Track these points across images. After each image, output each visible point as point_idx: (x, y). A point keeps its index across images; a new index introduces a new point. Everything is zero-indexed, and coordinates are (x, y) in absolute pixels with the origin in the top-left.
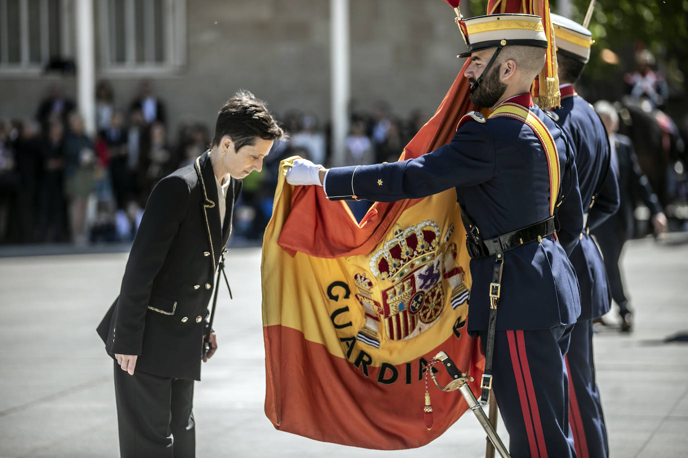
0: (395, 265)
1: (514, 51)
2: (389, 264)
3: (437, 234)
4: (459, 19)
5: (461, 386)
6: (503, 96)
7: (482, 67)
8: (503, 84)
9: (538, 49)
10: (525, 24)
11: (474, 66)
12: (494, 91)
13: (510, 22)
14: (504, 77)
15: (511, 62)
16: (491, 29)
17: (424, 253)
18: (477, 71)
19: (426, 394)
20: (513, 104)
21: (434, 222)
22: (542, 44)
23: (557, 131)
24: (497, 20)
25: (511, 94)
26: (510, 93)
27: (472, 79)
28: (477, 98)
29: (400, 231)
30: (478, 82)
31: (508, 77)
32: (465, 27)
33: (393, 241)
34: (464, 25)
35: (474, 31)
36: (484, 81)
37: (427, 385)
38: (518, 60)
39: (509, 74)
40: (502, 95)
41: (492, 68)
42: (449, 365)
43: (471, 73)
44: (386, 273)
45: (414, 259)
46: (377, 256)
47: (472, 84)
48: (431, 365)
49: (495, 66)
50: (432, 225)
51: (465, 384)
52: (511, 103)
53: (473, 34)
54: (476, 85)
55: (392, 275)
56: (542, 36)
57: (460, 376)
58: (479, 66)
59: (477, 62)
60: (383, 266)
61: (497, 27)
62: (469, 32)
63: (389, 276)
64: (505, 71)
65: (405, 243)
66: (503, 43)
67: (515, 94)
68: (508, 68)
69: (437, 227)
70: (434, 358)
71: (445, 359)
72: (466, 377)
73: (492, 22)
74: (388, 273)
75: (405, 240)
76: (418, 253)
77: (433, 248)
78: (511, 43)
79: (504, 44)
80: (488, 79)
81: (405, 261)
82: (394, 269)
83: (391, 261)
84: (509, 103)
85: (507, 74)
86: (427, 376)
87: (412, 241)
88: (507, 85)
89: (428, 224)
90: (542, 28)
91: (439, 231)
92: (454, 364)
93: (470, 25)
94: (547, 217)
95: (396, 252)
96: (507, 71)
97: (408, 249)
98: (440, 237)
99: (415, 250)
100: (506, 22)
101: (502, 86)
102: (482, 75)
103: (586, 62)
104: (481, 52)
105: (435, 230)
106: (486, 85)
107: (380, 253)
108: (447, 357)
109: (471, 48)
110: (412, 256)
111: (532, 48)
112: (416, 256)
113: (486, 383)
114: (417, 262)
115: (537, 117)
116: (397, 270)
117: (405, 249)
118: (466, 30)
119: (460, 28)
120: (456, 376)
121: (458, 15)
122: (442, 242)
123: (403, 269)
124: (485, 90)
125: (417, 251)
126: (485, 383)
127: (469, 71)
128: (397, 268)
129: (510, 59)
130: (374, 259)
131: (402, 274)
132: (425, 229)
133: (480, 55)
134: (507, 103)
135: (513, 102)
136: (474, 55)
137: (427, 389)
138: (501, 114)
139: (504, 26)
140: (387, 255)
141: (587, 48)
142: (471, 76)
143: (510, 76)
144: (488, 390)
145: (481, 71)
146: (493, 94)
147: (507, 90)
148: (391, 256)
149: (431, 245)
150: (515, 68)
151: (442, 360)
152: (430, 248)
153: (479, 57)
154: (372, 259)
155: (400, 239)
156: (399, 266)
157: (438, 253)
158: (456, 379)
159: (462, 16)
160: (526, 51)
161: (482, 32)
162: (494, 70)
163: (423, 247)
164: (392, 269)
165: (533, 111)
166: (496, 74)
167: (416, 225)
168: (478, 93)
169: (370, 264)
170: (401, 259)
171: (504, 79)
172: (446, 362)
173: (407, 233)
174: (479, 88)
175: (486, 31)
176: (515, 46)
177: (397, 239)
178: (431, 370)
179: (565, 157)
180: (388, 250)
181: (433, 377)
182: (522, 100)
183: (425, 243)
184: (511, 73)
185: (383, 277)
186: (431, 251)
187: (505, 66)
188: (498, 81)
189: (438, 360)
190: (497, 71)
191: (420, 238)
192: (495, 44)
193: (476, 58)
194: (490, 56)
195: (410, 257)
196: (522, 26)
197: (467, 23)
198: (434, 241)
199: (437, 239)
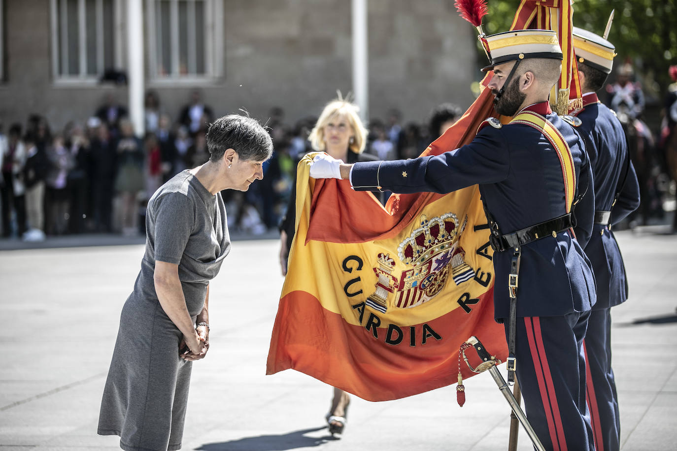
0: (418, 252)
1: (533, 64)
2: (414, 250)
3: (456, 225)
4: (482, 36)
5: (490, 368)
6: (523, 105)
7: (503, 79)
8: (523, 94)
9: (553, 60)
10: (541, 38)
11: (497, 78)
12: (514, 101)
13: (527, 38)
14: (523, 87)
15: (529, 73)
16: (510, 44)
17: (443, 241)
18: (499, 83)
19: (458, 375)
20: (531, 112)
21: (455, 215)
22: (557, 57)
23: (573, 137)
24: (514, 35)
25: (530, 103)
26: (528, 102)
27: (495, 91)
28: (500, 107)
29: (426, 221)
30: (501, 92)
31: (527, 87)
32: (487, 43)
33: (419, 230)
34: (486, 42)
35: (495, 47)
36: (506, 92)
37: (460, 367)
38: (535, 71)
39: (528, 84)
40: (521, 103)
41: (513, 80)
42: (479, 348)
43: (494, 85)
44: (410, 258)
45: (434, 246)
46: (405, 242)
47: (495, 95)
48: (464, 349)
49: (515, 77)
50: (453, 217)
51: (494, 366)
52: (529, 112)
53: (494, 49)
54: (500, 95)
55: (415, 260)
56: (557, 49)
57: (489, 359)
58: (501, 78)
59: (499, 74)
60: (408, 252)
61: (515, 42)
62: (490, 48)
63: (413, 261)
64: (524, 82)
65: (428, 232)
66: (521, 57)
67: (533, 102)
68: (527, 80)
69: (457, 218)
70: (466, 342)
71: (476, 343)
72: (494, 360)
73: (510, 38)
74: (412, 258)
75: (429, 230)
76: (439, 241)
77: (451, 238)
78: (528, 56)
79: (523, 58)
80: (509, 90)
81: (426, 248)
82: (417, 255)
83: (416, 248)
84: (527, 112)
85: (525, 85)
86: (460, 358)
87: (435, 230)
88: (526, 95)
89: (449, 216)
90: (557, 42)
91: (458, 223)
92: (484, 348)
93: (490, 42)
94: (563, 214)
95: (420, 240)
96: (526, 82)
97: (431, 237)
98: (458, 227)
99: (436, 238)
100: (523, 38)
101: (521, 95)
102: (503, 87)
103: (609, 73)
104: (502, 65)
105: (455, 221)
106: (507, 96)
107: (407, 240)
108: (478, 342)
109: (493, 63)
110: (433, 244)
111: (548, 60)
112: (437, 244)
113: (512, 366)
114: (437, 250)
115: (551, 124)
116: (419, 256)
117: (428, 237)
118: (488, 46)
119: (483, 45)
120: (486, 359)
121: (480, 33)
122: (459, 232)
123: (425, 255)
124: (507, 100)
125: (438, 240)
126: (510, 365)
127: (492, 83)
128: (420, 254)
129: (528, 71)
130: (401, 246)
131: (423, 260)
132: (447, 220)
133: (502, 68)
134: (525, 112)
135: (530, 110)
136: (496, 68)
137: (460, 370)
138: (520, 121)
139: (521, 41)
140: (413, 242)
141: (610, 60)
142: (494, 87)
143: (529, 86)
144: (513, 371)
145: (503, 83)
146: (514, 103)
147: (526, 99)
148: (416, 244)
149: (450, 235)
150: (533, 78)
151: (473, 345)
152: (449, 238)
153: (500, 70)
154: (400, 245)
155: (425, 228)
156: (421, 253)
157: (455, 241)
158: (485, 361)
159: (484, 34)
160: (542, 63)
161: (503, 47)
162: (514, 81)
163: (443, 236)
164: (415, 255)
165: (548, 118)
166: (515, 85)
167: (439, 216)
168: (501, 103)
169: (398, 249)
170: (424, 246)
171: (523, 89)
172: (476, 346)
173: (431, 223)
174: (501, 98)
175: (505, 46)
176: (532, 59)
177: (423, 229)
178: (464, 353)
179: (580, 160)
180: (414, 238)
181: (465, 360)
182: (540, 108)
183: (445, 232)
184: (530, 84)
185: (408, 262)
186: (449, 240)
187: (524, 77)
188: (518, 91)
189: (469, 344)
190: (517, 82)
191: (442, 229)
192: (514, 58)
193: (498, 71)
194: (510, 69)
195: (431, 244)
196: (538, 41)
197: (489, 40)
198: (453, 231)
199: (456, 229)
